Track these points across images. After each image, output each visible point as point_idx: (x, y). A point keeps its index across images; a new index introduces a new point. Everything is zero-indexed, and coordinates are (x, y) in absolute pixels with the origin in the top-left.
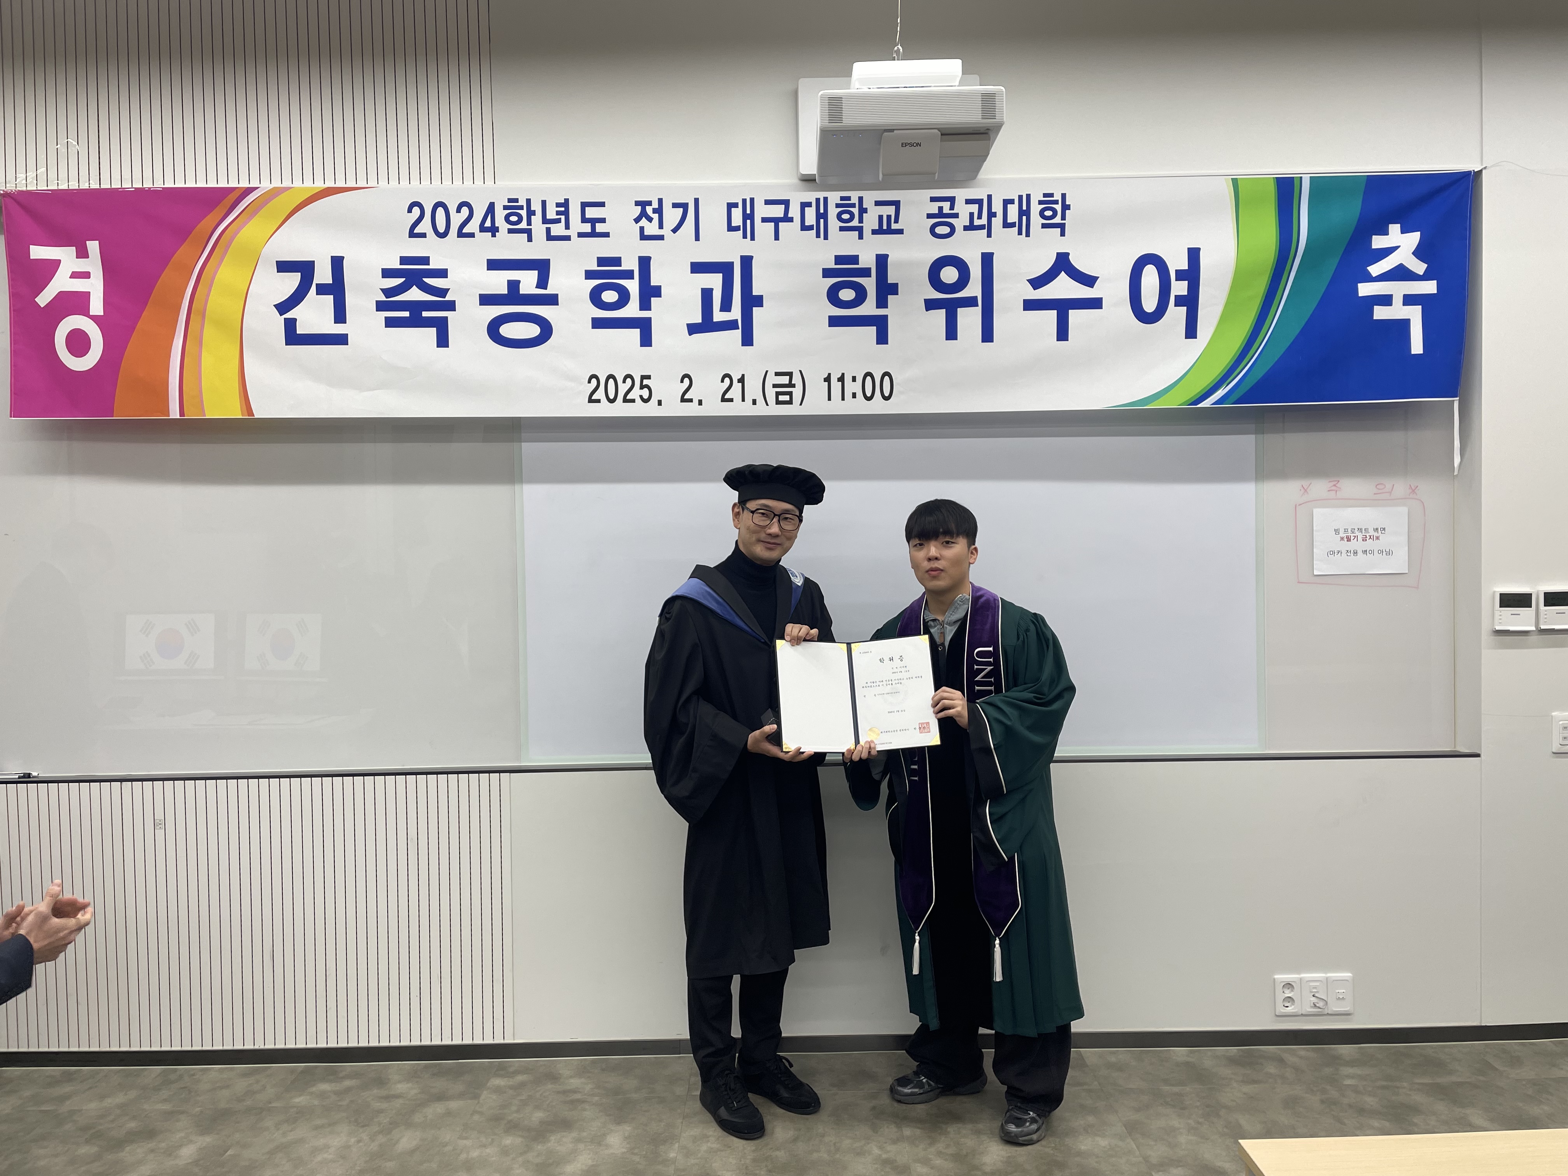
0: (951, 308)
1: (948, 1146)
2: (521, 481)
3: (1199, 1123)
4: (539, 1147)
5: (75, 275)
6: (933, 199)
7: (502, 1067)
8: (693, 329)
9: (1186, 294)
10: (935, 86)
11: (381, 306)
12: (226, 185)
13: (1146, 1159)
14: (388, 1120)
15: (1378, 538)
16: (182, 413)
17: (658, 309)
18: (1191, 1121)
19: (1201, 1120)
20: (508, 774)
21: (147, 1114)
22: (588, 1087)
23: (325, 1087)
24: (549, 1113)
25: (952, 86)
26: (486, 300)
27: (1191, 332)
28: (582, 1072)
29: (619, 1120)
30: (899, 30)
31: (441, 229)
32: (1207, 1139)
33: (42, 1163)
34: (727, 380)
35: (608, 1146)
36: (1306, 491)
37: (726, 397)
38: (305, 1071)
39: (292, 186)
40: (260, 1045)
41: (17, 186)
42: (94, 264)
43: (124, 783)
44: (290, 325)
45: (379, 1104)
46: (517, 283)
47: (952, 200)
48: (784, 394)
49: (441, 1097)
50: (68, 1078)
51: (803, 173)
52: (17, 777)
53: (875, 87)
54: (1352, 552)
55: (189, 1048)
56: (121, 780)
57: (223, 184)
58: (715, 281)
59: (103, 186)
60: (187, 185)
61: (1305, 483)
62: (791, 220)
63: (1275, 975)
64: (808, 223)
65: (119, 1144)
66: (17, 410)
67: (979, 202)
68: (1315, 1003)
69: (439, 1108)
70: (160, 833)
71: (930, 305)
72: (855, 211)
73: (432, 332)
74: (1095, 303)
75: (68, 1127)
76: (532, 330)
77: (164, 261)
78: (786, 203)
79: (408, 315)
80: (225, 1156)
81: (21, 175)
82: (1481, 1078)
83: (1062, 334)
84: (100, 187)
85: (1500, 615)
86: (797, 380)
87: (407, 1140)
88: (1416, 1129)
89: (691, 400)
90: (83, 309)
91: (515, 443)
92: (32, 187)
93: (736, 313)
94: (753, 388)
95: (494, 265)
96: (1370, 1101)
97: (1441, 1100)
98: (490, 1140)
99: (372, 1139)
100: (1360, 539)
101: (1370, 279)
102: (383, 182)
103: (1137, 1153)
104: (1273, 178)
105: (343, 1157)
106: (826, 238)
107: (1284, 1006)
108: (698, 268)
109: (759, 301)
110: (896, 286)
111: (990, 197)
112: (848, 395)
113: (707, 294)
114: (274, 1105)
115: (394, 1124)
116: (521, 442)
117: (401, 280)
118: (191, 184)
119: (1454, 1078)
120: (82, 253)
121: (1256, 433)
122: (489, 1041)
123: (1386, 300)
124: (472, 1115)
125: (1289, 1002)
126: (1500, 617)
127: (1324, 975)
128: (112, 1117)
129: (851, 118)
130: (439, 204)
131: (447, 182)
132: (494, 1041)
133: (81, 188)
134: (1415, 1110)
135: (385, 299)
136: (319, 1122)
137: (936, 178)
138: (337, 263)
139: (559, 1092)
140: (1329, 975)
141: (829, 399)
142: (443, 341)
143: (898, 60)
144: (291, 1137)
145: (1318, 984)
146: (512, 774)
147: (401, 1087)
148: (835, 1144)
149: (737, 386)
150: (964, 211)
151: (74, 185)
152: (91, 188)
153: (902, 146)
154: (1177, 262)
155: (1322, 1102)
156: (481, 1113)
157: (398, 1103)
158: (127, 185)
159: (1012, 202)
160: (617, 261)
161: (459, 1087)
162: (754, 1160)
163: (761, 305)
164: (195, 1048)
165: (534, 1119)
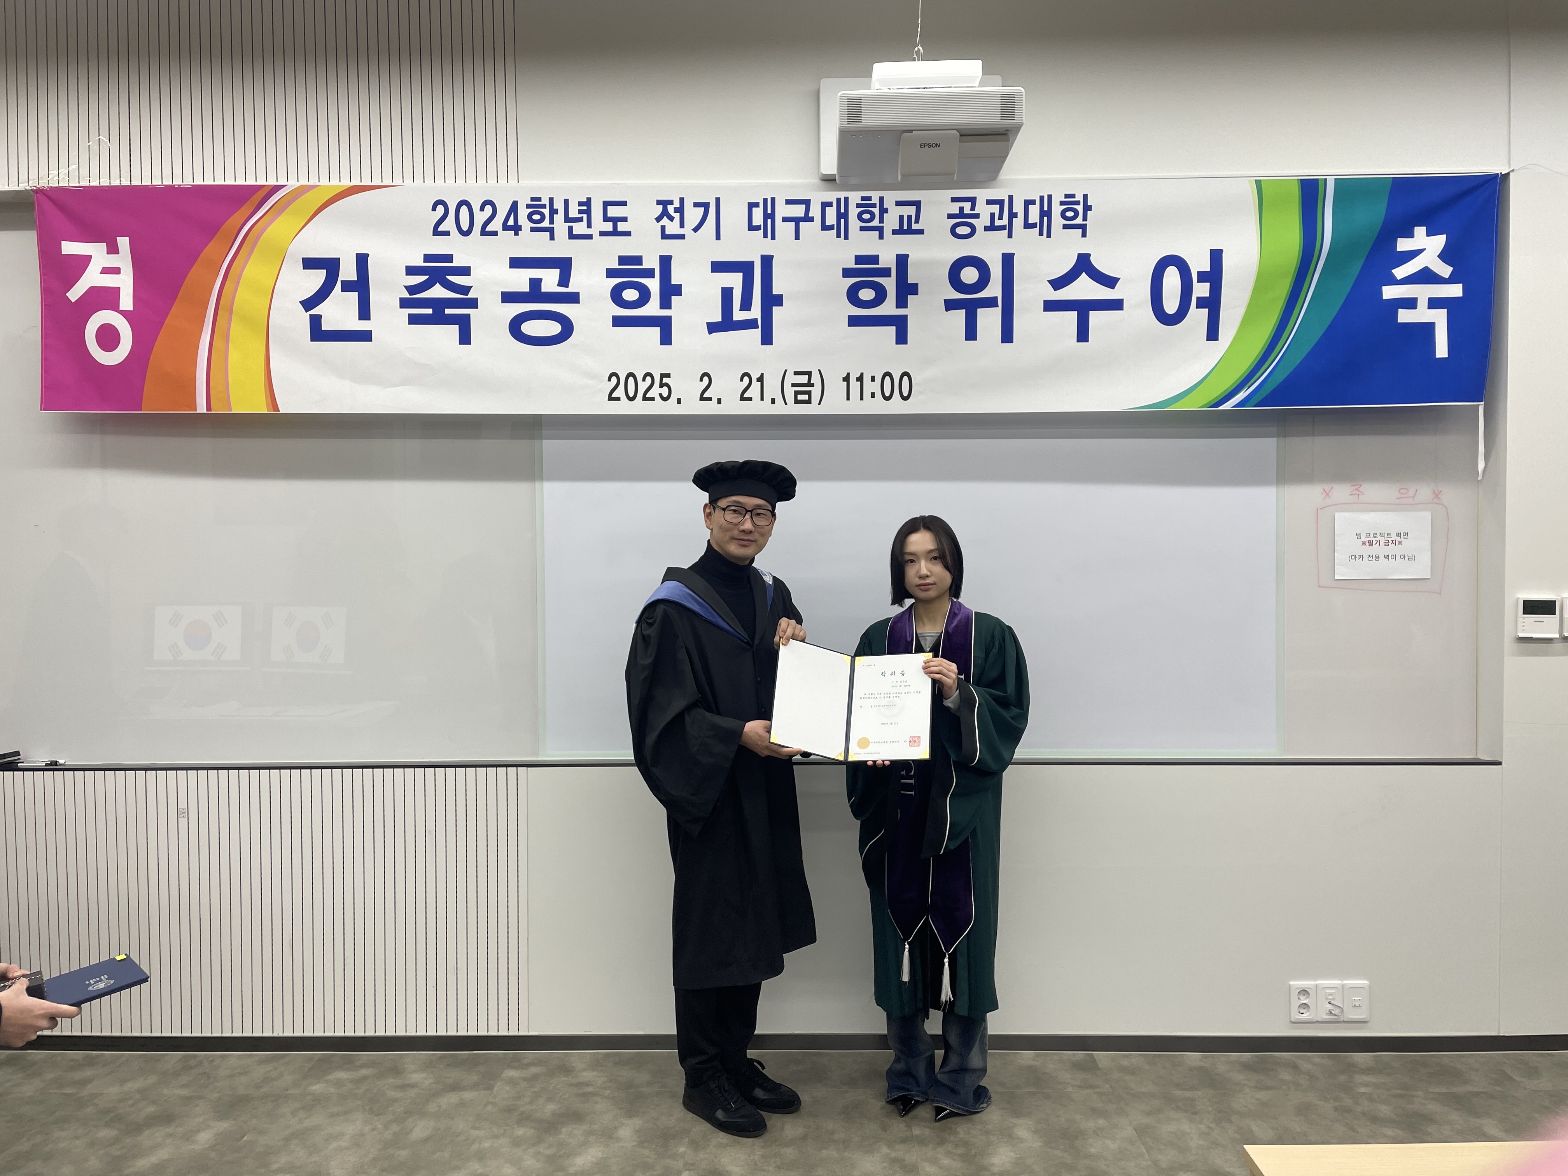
0: (971, 309)
1: (957, 1146)
2: (541, 479)
3: (1210, 1128)
4: (551, 1139)
5: (106, 271)
6: (954, 200)
7: (516, 1059)
8: (713, 328)
9: (1208, 295)
10: (955, 87)
11: (404, 303)
12: (254, 183)
13: (1155, 1163)
14: (403, 1109)
15: (1400, 543)
16: (209, 408)
17: (678, 309)
18: (1202, 1127)
19: (1212, 1125)
20: (526, 768)
21: (167, 1099)
22: (601, 1081)
23: (342, 1075)
24: (561, 1105)
25: (973, 87)
26: (508, 297)
27: (1213, 334)
28: (595, 1065)
29: (631, 1113)
30: (919, 30)
31: (465, 227)
32: (1218, 1144)
33: (62, 1145)
34: (746, 379)
35: (618, 1139)
36: (1327, 494)
37: (745, 396)
38: (322, 1059)
39: (318, 184)
40: (278, 1033)
41: (50, 182)
42: (124, 260)
43: (148, 772)
44: (316, 321)
45: (394, 1093)
46: (539, 281)
47: (973, 200)
48: (803, 393)
49: (455, 1088)
50: (91, 1063)
51: (824, 173)
52: (44, 764)
53: (895, 87)
54: (1374, 557)
55: (209, 1035)
56: (146, 769)
57: (251, 182)
58: (735, 280)
59: (133, 183)
60: (216, 183)
61: (1327, 487)
62: (812, 220)
63: (1290, 981)
64: (828, 223)
65: (137, 1128)
66: (47, 403)
67: (1000, 203)
68: (1331, 1011)
69: (453, 1098)
70: (183, 822)
71: (950, 305)
72: (876, 211)
73: (455, 329)
74: (1116, 305)
75: (90, 1110)
76: (553, 328)
77: (193, 257)
78: (807, 203)
79: (431, 313)
80: (241, 1142)
81: (53, 172)
82: (1498, 1088)
83: (1083, 335)
84: (131, 184)
85: (1524, 622)
86: (816, 379)
87: (420, 1129)
88: (1430, 1139)
89: (710, 399)
90: (114, 305)
91: (535, 441)
92: (64, 184)
93: (755, 312)
94: (772, 388)
95: (516, 263)
96: (1384, 1110)
97: (1456, 1109)
98: (502, 1131)
99: (386, 1127)
100: (1382, 543)
101: (1395, 282)
102: (408, 181)
103: (1147, 1157)
104: (1298, 179)
105: (358, 1145)
106: (846, 237)
107: (1299, 1012)
108: (718, 267)
109: (778, 300)
110: (915, 286)
111: (1011, 198)
112: (867, 394)
113: (727, 293)
114: (288, 1092)
115: (408, 1113)
116: (542, 439)
117: (423, 278)
118: (219, 182)
119: (1469, 1088)
120: (113, 249)
121: (1277, 436)
122: (503, 1032)
123: (1411, 303)
124: (486, 1105)
125: (1304, 1009)
126: (1523, 624)
127: (1340, 982)
128: (131, 1102)
129: (870, 119)
130: (463, 203)
131: (471, 180)
132: (508, 1032)
133: (112, 184)
134: (1429, 1119)
135: (408, 296)
136: (335, 1109)
137: (955, 178)
138: (362, 260)
139: (571, 1085)
140: (1345, 982)
141: (848, 399)
142: (465, 338)
143: (918, 60)
144: (307, 1123)
145: (1334, 991)
146: (529, 768)
147: (416, 1077)
148: (844, 1142)
149: (756, 385)
150: (985, 211)
151: (105, 182)
152: (122, 185)
153: (921, 147)
154: (1199, 263)
155: (1336, 1109)
156: (494, 1104)
157: (412, 1093)
158: (157, 182)
159: (1033, 202)
160: (638, 260)
161: (474, 1078)
162: (763, 1156)
163: (780, 304)
164: (215, 1035)
165: (546, 1111)
